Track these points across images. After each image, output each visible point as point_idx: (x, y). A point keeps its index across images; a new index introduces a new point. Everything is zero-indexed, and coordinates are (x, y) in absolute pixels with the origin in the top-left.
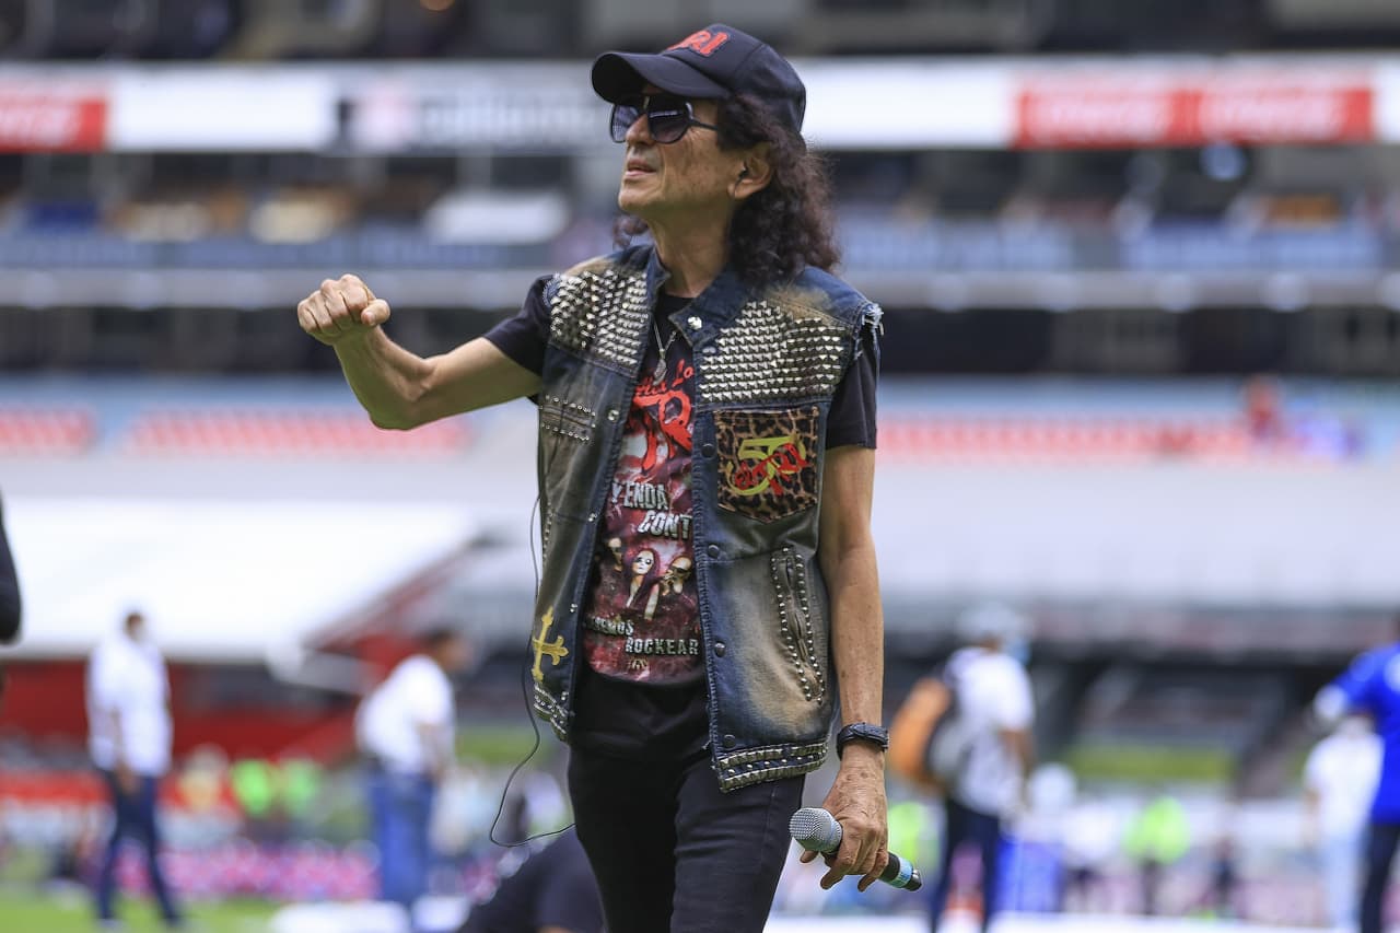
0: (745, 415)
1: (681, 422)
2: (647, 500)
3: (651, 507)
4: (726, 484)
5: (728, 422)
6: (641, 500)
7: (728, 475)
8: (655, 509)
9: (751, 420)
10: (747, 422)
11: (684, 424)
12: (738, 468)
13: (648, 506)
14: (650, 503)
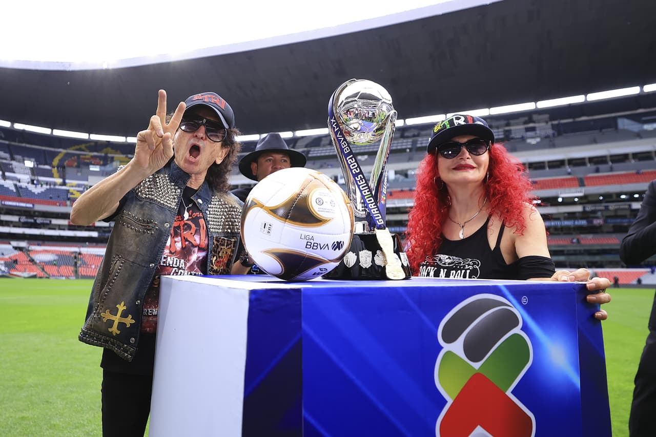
0: (225, 239)
1: (191, 233)
2: (175, 263)
3: (176, 266)
4: (212, 264)
5: (218, 241)
6: (171, 263)
7: (214, 261)
8: (178, 267)
9: (226, 242)
10: (225, 242)
11: (193, 234)
12: (218, 259)
13: (174, 266)
14: (176, 265)
